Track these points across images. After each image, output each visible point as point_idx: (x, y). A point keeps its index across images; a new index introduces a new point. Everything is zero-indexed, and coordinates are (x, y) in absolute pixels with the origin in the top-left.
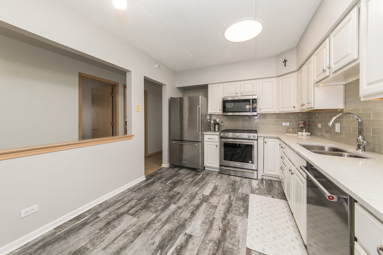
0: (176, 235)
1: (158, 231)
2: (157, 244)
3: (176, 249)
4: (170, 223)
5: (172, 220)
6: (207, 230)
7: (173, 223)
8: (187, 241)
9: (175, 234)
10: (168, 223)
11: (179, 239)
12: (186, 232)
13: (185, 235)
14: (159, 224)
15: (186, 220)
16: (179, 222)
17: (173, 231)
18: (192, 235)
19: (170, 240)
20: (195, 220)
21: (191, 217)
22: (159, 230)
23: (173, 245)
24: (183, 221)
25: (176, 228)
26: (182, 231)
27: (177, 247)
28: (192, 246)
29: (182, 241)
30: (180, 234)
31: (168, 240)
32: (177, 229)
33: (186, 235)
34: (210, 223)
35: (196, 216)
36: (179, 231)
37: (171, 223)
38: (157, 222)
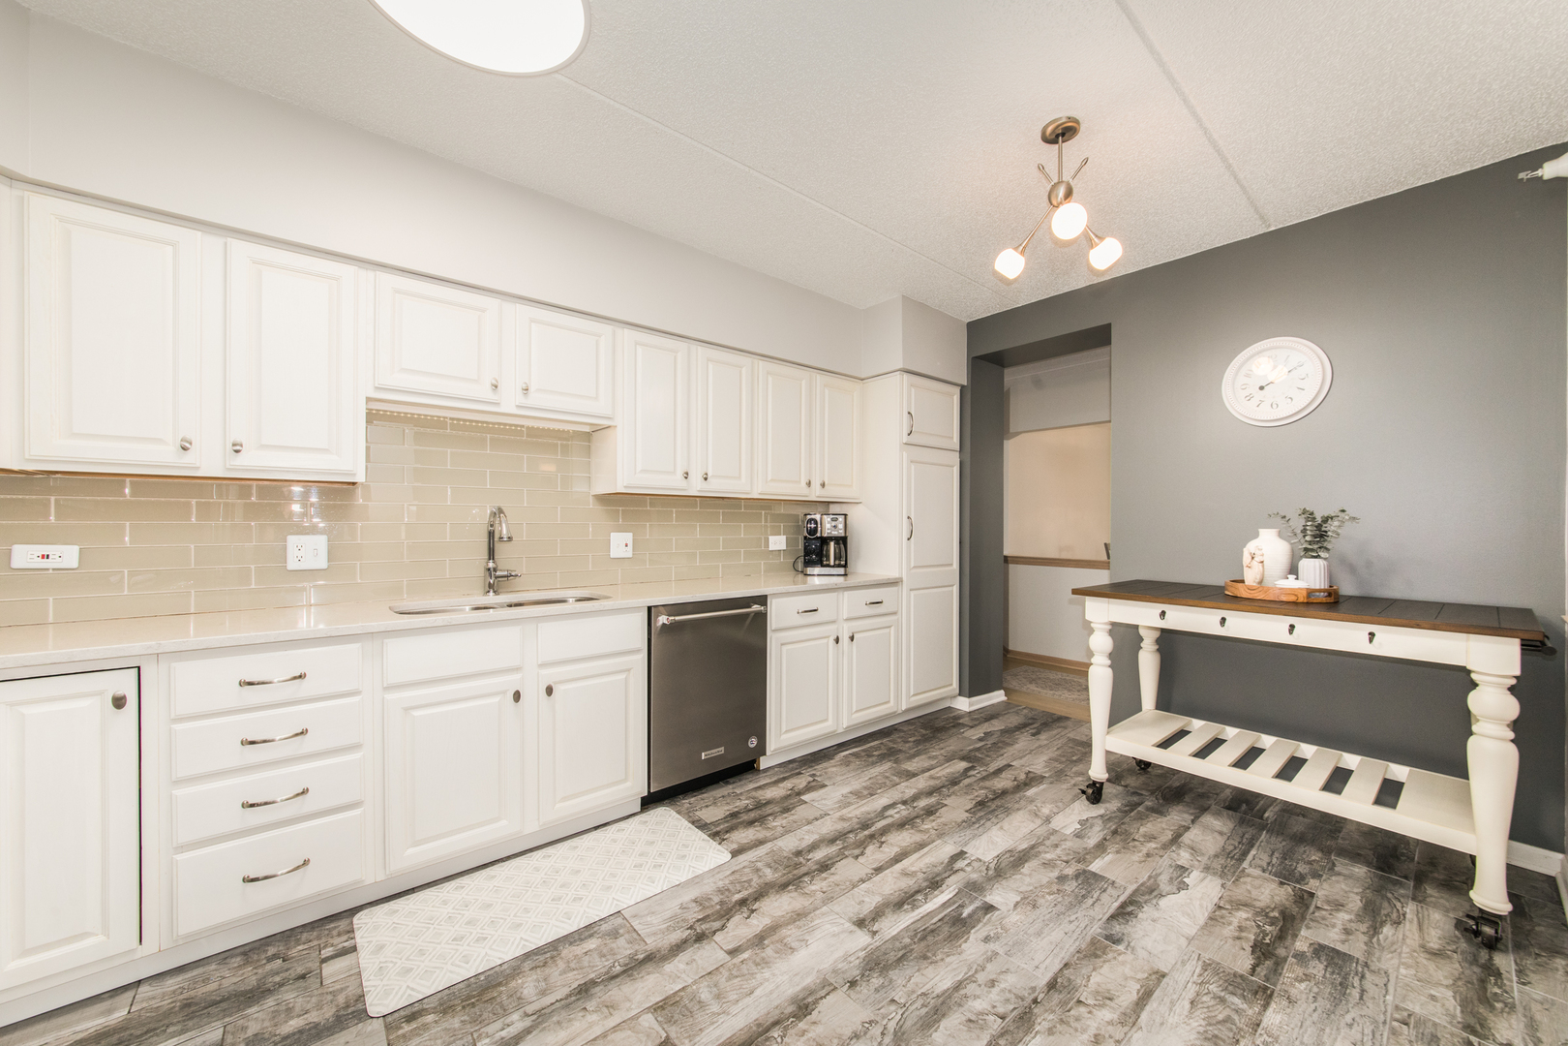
0: (907, 940)
1: (977, 976)
2: (976, 934)
3: (914, 907)
4: (923, 994)
5: (914, 1007)
6: (798, 923)
7: (910, 986)
8: (877, 914)
9: (910, 945)
10: (934, 995)
11: (902, 927)
12: (870, 940)
13: (877, 932)
14: (978, 1005)
15: (853, 984)
16: (883, 986)
17: (916, 958)
18: (854, 923)
19: (932, 931)
20: (813, 969)
21: (823, 993)
22: (973, 976)
23: (922, 917)
24: (864, 984)
25: (905, 963)
26: (883, 947)
27: (913, 909)
28: (867, 899)
29: (893, 919)
30: (895, 938)
31: (939, 935)
32: (900, 960)
33: (874, 929)
34: (766, 942)
35: (799, 988)
36: (893, 949)
37: (922, 991)
38: (985, 1017)
